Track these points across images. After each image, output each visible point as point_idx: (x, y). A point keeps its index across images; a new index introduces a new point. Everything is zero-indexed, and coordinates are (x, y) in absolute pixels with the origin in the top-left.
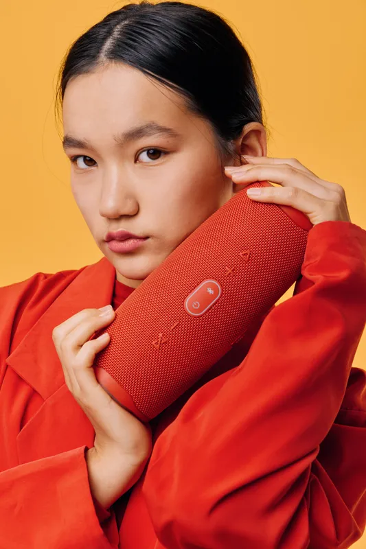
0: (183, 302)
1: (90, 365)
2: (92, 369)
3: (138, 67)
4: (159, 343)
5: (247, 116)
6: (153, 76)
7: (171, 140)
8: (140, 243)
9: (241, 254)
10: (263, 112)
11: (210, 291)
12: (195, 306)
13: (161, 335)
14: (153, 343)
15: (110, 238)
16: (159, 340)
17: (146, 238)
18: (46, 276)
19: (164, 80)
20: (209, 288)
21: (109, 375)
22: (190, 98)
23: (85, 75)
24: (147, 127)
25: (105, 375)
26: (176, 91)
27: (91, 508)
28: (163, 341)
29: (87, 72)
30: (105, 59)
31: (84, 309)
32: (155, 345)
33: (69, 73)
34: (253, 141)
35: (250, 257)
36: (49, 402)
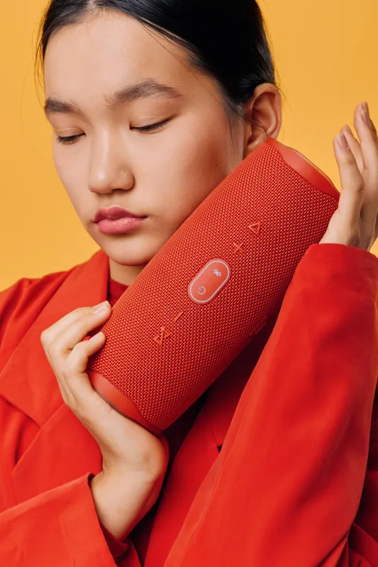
0: (187, 288)
1: (82, 369)
2: (85, 374)
3: (133, 15)
4: (161, 338)
5: (258, 75)
6: (151, 25)
7: (172, 101)
8: (136, 222)
9: (250, 227)
10: (275, 72)
11: (217, 273)
12: (201, 292)
13: (163, 329)
14: (155, 339)
15: (100, 217)
16: (162, 334)
17: (144, 217)
18: (30, 281)
19: (163, 29)
20: (215, 269)
21: (107, 381)
22: (193, 51)
23: (71, 26)
24: (145, 85)
25: (101, 381)
26: (177, 42)
27: (102, 544)
28: (166, 336)
29: (73, 22)
30: (94, 7)
31: (76, 308)
32: (157, 341)
33: (52, 24)
34: (265, 106)
35: (261, 229)
36: (46, 428)
